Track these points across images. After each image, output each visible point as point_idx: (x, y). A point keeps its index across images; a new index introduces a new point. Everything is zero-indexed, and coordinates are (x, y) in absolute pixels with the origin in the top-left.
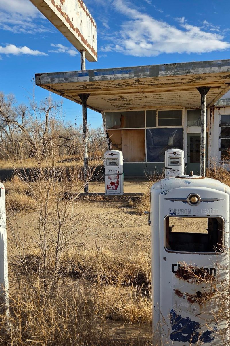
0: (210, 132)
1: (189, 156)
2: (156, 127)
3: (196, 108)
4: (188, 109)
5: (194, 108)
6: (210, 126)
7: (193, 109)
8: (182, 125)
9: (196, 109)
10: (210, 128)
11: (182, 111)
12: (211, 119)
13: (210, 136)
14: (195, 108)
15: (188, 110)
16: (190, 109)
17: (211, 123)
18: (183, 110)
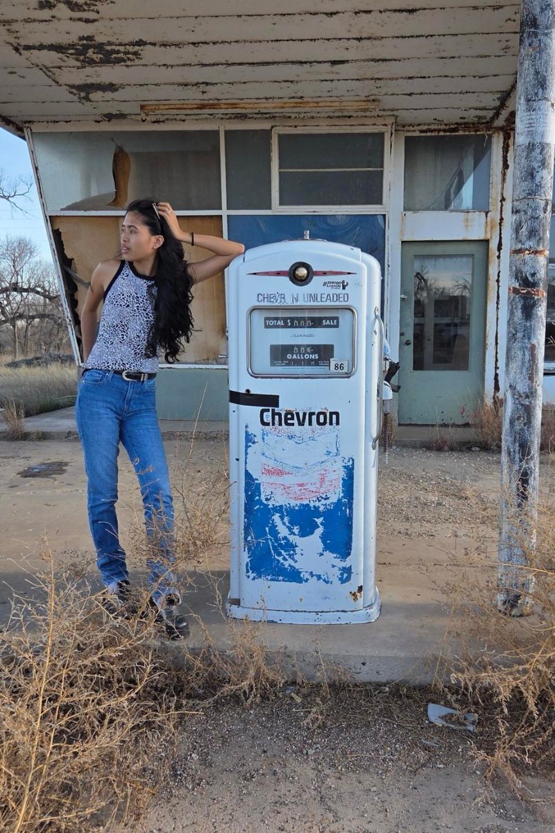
0: (501, 238)
1: (408, 343)
2: (269, 208)
3: (443, 127)
4: (410, 134)
5: (434, 130)
6: (501, 211)
7: (429, 134)
8: (381, 204)
9: (441, 133)
10: (502, 219)
11: (382, 135)
12: (504, 180)
13: (499, 257)
14: (439, 131)
15: (406, 137)
16: (417, 134)
17: (503, 199)
18: (387, 131)
